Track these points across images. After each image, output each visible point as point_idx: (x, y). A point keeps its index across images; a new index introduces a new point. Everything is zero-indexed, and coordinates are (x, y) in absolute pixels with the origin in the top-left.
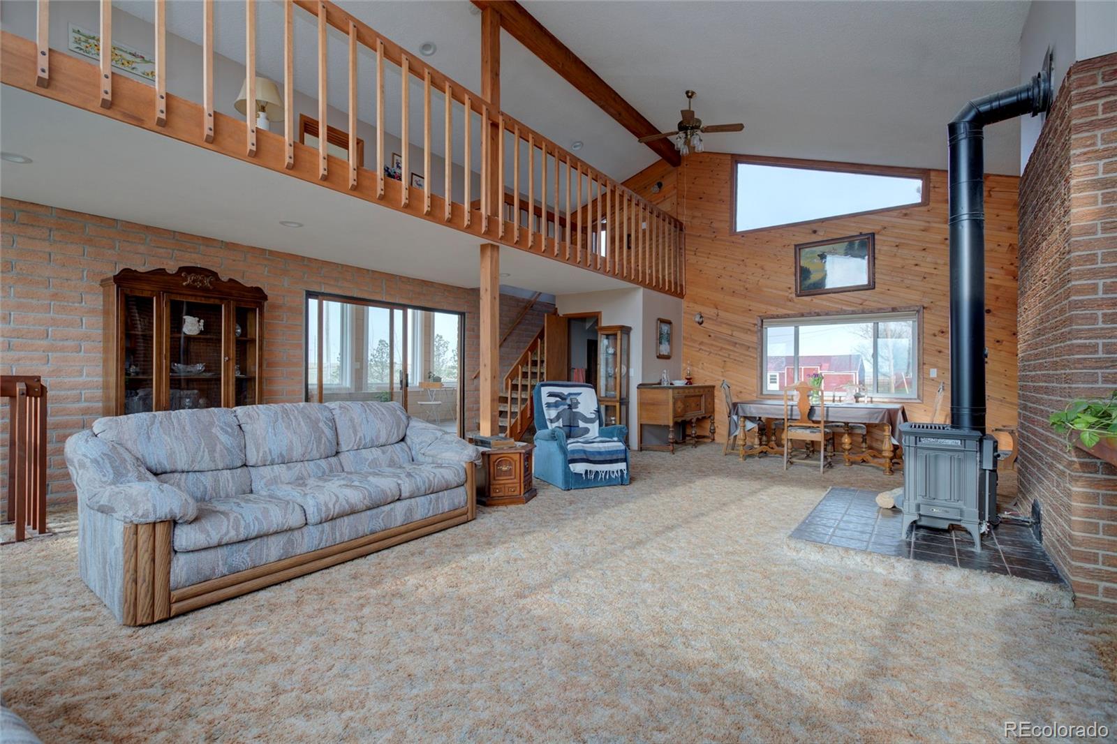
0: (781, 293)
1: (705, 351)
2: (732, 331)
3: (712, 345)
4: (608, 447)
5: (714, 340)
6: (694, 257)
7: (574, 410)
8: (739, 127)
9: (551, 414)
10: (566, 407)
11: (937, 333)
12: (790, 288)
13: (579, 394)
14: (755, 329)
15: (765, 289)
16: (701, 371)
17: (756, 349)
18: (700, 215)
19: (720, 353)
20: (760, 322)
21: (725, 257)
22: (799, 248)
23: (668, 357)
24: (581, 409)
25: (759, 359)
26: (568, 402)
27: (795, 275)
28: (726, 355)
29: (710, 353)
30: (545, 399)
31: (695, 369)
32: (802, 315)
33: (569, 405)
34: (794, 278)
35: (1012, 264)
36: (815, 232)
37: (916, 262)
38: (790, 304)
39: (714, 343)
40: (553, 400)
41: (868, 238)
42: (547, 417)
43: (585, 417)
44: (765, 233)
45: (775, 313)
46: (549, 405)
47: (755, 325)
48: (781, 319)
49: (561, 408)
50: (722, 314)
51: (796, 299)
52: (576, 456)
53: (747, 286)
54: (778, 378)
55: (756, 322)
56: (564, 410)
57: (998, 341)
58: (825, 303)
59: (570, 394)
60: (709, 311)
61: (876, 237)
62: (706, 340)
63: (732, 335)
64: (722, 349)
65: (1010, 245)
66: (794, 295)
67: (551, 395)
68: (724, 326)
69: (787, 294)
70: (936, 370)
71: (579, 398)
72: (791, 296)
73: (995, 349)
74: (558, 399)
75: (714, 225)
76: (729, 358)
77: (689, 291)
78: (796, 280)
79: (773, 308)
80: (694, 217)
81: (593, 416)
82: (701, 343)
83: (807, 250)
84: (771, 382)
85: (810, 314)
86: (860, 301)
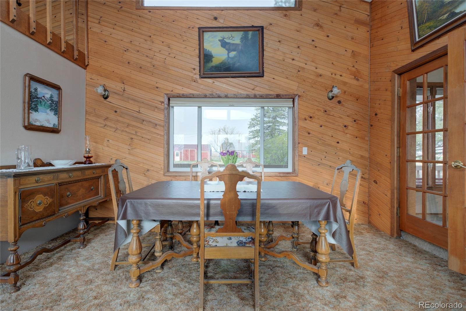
0: (187, 73)
1: (111, 127)
2: (140, 107)
3: (118, 121)
5: (120, 116)
6: (99, 25)
11: (307, 117)
12: (194, 69)
14: (162, 107)
15: (171, 68)
16: (107, 149)
17: (163, 127)
19: (127, 130)
20: (167, 100)
21: (132, 30)
22: (202, 31)
23: (54, 131)
25: (166, 137)
27: (199, 57)
28: (133, 132)
29: (117, 129)
31: (100, 146)
32: (205, 97)
34: (198, 60)
35: (353, 66)
36: (215, 18)
37: (293, 57)
38: (194, 83)
39: (120, 119)
41: (259, 30)
44: (171, 12)
45: (181, 92)
47: (162, 102)
48: (184, 99)
50: (129, 90)
51: (201, 81)
53: (154, 62)
54: (179, 154)
55: (162, 100)
57: (345, 126)
58: (224, 86)
60: (113, 85)
61: (265, 31)
62: (112, 116)
63: (139, 112)
64: (128, 125)
65: (353, 51)
66: (198, 77)
68: (130, 101)
69: (192, 75)
70: (306, 148)
72: (195, 76)
73: (344, 132)
76: (136, 135)
77: (92, 61)
78: (200, 62)
79: (179, 87)
82: (107, 119)
83: (209, 34)
84: (176, 156)
85: (212, 96)
86: (252, 87)
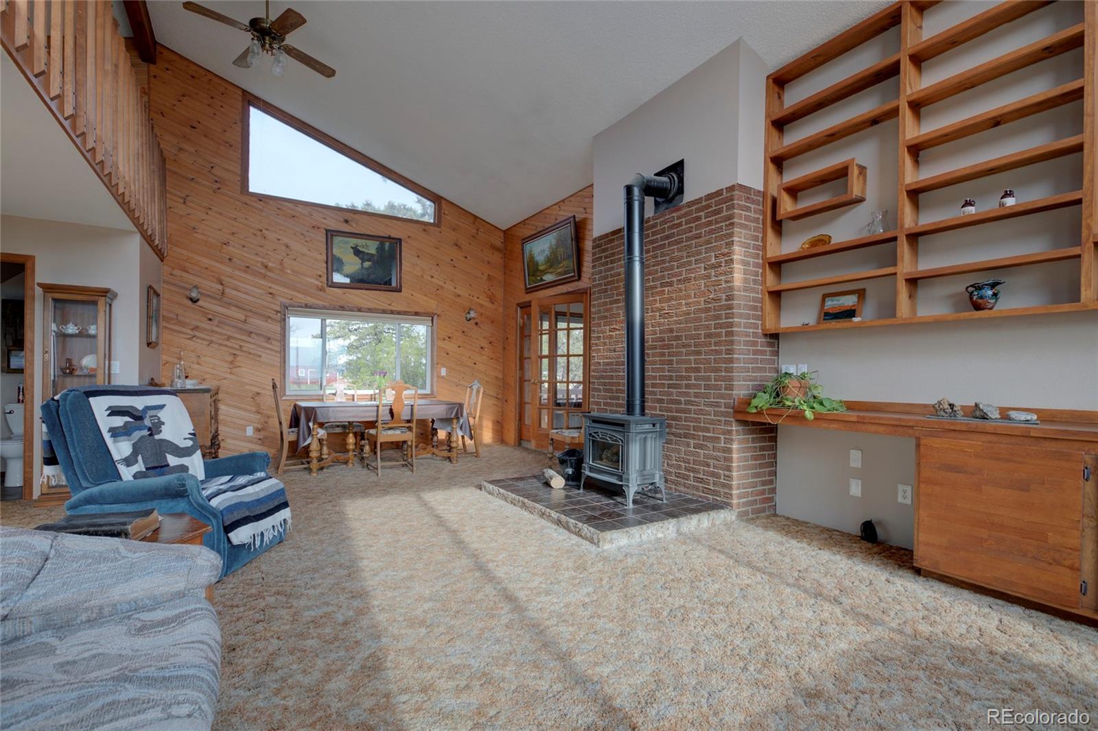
0: (310, 280)
1: (203, 339)
2: (246, 316)
3: (214, 332)
4: (267, 489)
5: (217, 326)
6: (183, 206)
7: (156, 437)
8: (328, 72)
9: (120, 449)
10: (146, 433)
11: (445, 337)
12: (320, 276)
13: (162, 407)
14: (276, 317)
15: (290, 272)
16: (196, 366)
17: (277, 340)
18: (192, 150)
19: (228, 343)
20: (282, 309)
21: (235, 219)
22: (330, 234)
24: (166, 434)
26: (147, 422)
27: (327, 263)
28: (237, 347)
29: (212, 342)
30: (105, 423)
32: (332, 308)
33: (150, 429)
34: (324, 266)
35: (489, 289)
36: (346, 221)
37: (432, 274)
38: (319, 294)
39: (218, 329)
40: (119, 421)
41: (396, 243)
42: (116, 457)
43: (177, 447)
44: (290, 205)
45: (302, 302)
46: (115, 432)
47: (276, 312)
48: (307, 309)
49: (137, 435)
50: (230, 293)
51: (328, 290)
52: (237, 516)
55: (276, 309)
56: (143, 437)
57: (482, 348)
58: (357, 298)
59: (148, 408)
60: (208, 286)
61: (403, 243)
62: (205, 325)
63: (245, 322)
64: (229, 338)
65: (489, 275)
66: (323, 286)
67: (114, 412)
68: (233, 308)
69: (316, 282)
70: (445, 369)
71: (162, 415)
72: (320, 285)
73: (480, 353)
74: (127, 419)
75: (216, 171)
76: (241, 350)
78: (326, 269)
79: (299, 295)
80: (181, 149)
81: (189, 443)
82: (196, 328)
83: (340, 238)
85: (341, 309)
86: (388, 302)
